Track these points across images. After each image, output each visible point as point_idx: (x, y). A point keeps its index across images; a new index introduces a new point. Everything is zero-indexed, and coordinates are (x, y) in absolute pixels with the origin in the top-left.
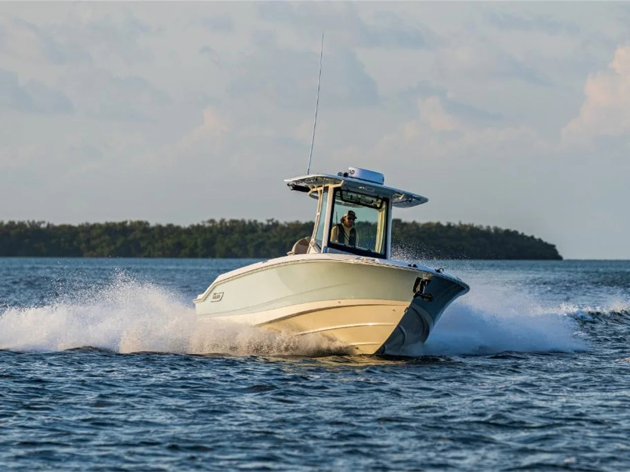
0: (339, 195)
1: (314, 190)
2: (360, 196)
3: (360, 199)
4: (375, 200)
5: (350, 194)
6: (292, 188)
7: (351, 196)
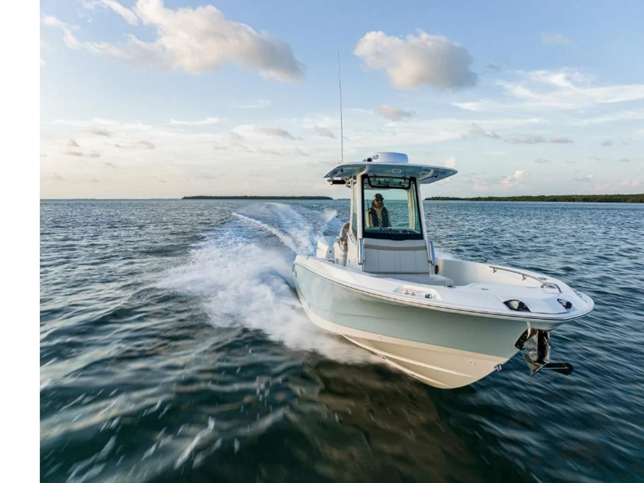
0: (367, 182)
1: (348, 181)
2: (387, 180)
3: (387, 182)
4: (403, 181)
5: (377, 179)
6: (331, 183)
7: (379, 181)
